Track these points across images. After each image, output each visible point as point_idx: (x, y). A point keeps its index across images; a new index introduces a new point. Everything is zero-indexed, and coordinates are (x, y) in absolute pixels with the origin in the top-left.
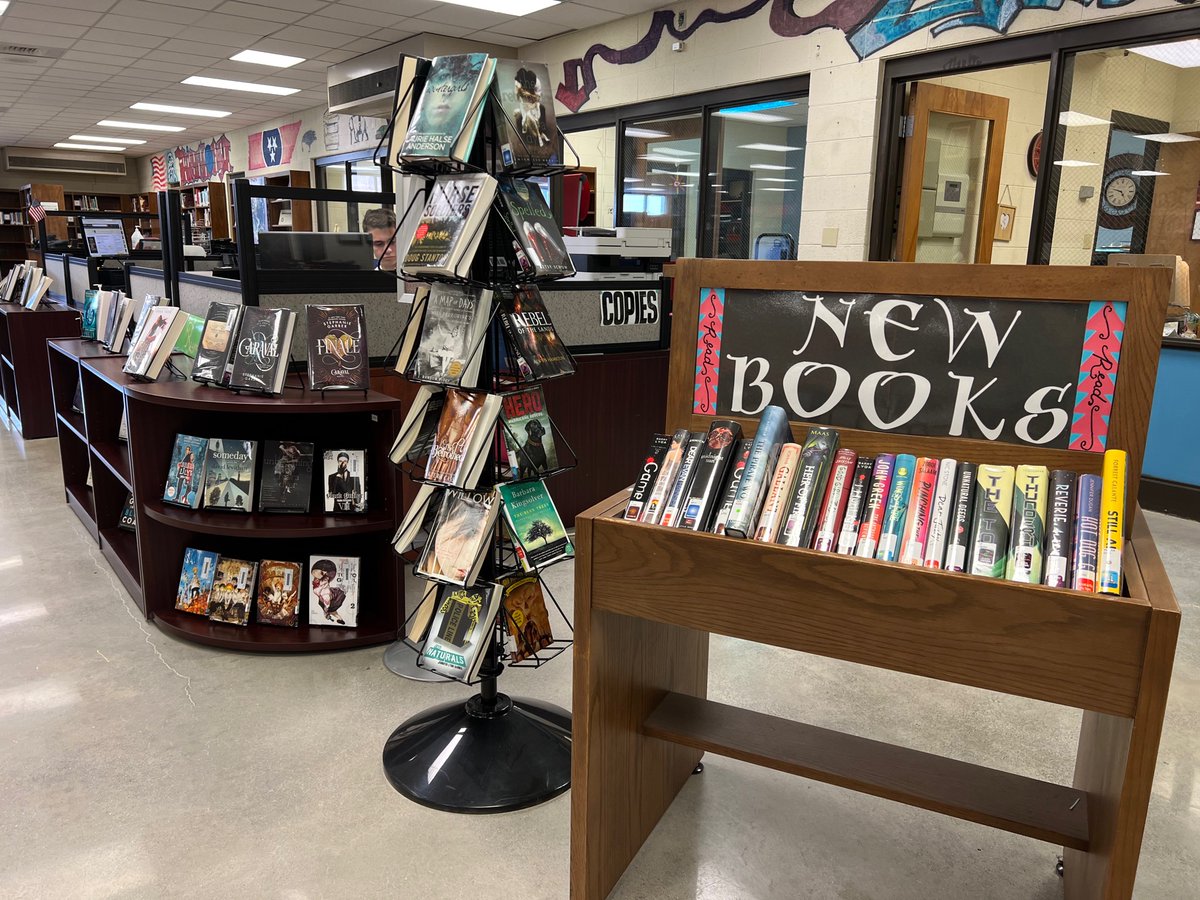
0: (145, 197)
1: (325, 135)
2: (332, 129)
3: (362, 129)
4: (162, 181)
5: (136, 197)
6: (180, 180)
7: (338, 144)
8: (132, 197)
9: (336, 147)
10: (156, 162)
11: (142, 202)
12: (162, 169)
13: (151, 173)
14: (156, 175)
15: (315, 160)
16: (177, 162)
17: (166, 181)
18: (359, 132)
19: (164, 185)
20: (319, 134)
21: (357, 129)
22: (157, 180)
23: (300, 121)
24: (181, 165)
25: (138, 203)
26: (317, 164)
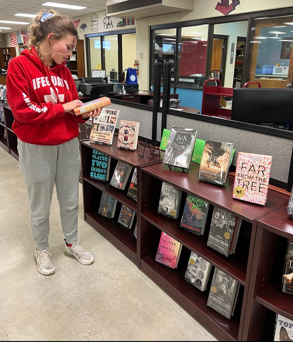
0: (9, 49)
1: (91, 25)
2: (95, 23)
3: (110, 23)
4: (15, 43)
5: (5, 49)
6: (23, 42)
7: (98, 29)
8: (3, 48)
9: (96, 30)
10: (12, 36)
11: (7, 50)
12: (15, 38)
13: (10, 40)
14: (12, 40)
15: (86, 35)
16: (22, 36)
17: (17, 43)
18: (108, 24)
19: (16, 44)
20: (88, 25)
21: (107, 23)
22: (13, 42)
23: (79, 20)
24: (24, 37)
25: (6, 51)
26: (87, 37)
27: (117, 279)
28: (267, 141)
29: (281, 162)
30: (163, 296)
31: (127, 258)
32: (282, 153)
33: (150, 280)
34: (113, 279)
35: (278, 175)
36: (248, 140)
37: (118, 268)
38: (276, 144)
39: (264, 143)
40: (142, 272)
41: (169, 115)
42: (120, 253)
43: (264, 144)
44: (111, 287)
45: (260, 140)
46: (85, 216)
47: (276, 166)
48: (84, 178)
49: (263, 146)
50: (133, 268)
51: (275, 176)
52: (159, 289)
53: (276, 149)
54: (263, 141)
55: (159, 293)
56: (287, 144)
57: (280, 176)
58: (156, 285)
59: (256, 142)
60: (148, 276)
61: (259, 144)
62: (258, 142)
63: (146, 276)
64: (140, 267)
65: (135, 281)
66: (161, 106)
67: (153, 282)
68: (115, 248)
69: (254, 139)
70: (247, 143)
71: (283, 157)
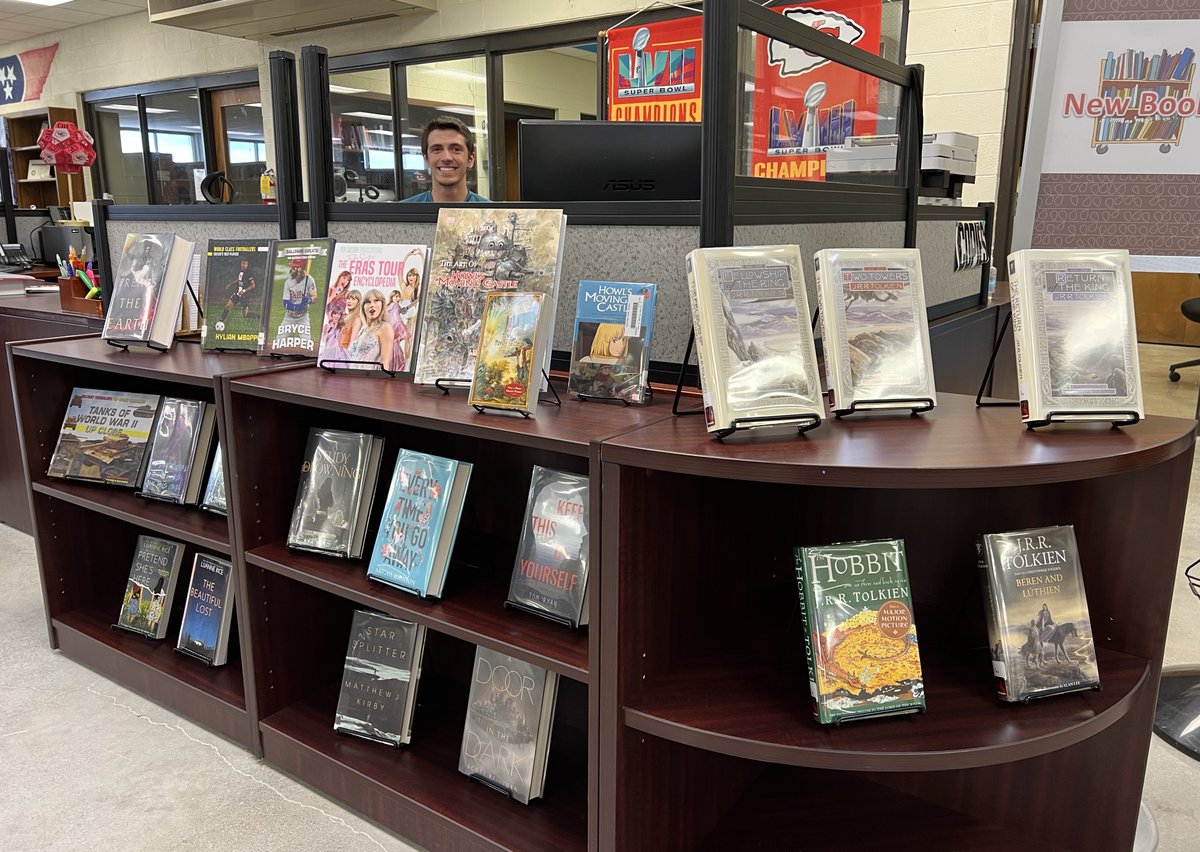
15: (83, 95)
26: (87, 100)
27: (170, 808)
28: (631, 244)
29: (675, 303)
30: (343, 823)
31: (213, 736)
32: (675, 275)
33: (299, 786)
34: (150, 810)
35: (670, 346)
36: (577, 254)
37: (176, 773)
38: (654, 248)
39: (624, 253)
40: (269, 770)
41: (336, 224)
42: (190, 726)
43: (622, 258)
44: (143, 836)
45: (611, 246)
46: (54, 632)
47: (662, 318)
48: (34, 484)
49: (621, 266)
50: (236, 764)
51: (663, 354)
52: (331, 805)
53: (656, 265)
54: (619, 249)
55: (328, 818)
56: (685, 240)
57: (677, 348)
58: (318, 797)
59: (599, 256)
60: (289, 777)
61: (610, 261)
62: (606, 256)
63: (283, 778)
64: (261, 752)
65: (240, 800)
66: (306, 199)
67: (307, 791)
68: (171, 715)
69: (594, 249)
70: (576, 265)
71: (677, 285)
